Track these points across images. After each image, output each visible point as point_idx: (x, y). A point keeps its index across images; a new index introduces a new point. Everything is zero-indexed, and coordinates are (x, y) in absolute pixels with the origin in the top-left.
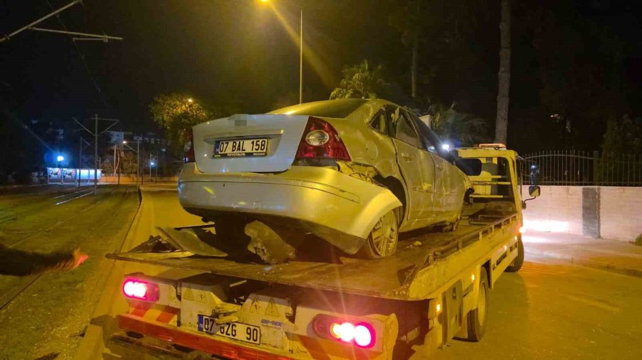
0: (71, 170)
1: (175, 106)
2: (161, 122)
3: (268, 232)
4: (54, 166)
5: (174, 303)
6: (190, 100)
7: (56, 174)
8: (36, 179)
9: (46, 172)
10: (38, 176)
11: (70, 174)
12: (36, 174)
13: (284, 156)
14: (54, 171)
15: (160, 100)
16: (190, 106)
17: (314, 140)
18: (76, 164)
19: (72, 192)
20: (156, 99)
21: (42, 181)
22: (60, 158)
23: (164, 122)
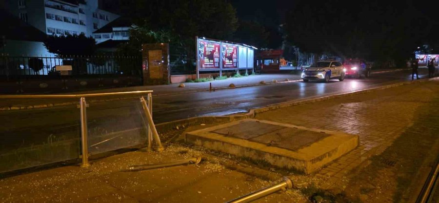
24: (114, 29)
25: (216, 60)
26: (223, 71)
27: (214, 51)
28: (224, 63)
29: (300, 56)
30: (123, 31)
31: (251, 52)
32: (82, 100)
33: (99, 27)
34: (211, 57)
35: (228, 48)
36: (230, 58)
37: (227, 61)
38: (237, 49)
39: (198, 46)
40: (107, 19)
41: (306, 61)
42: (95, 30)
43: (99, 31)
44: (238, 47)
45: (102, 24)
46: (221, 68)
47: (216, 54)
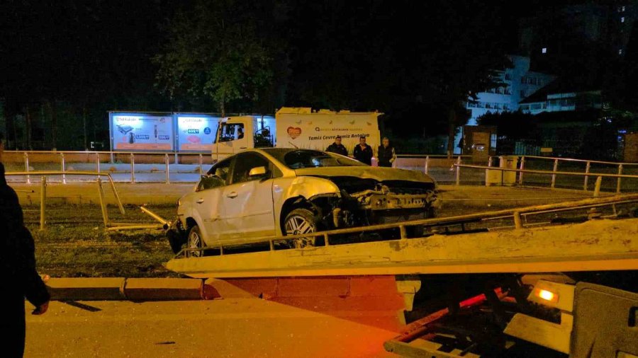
24: (549, 97)
30: (562, 99)
33: (528, 94)
40: (539, 84)
42: (522, 99)
43: (527, 100)
45: (531, 90)
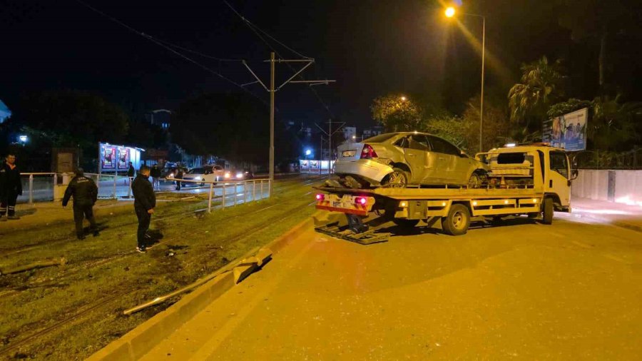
0: (314, 162)
1: (391, 105)
2: (379, 121)
3: (352, 179)
4: (304, 159)
5: (328, 200)
6: (403, 99)
7: (305, 165)
8: (292, 169)
9: (299, 163)
10: (294, 167)
11: (315, 165)
12: (293, 165)
13: (358, 157)
14: (303, 162)
15: (379, 102)
16: (404, 104)
17: (366, 151)
18: (318, 157)
19: (315, 178)
20: (375, 100)
21: (296, 171)
22: (308, 152)
23: (381, 119)
25: (113, 162)
26: (118, 172)
27: (112, 154)
28: (119, 164)
29: (186, 157)
31: (138, 154)
32: (31, 177)
34: (109, 159)
35: (122, 150)
36: (123, 160)
37: (121, 163)
38: (129, 151)
39: (101, 150)
41: (192, 162)
44: (129, 150)
46: (117, 170)
47: (113, 157)
